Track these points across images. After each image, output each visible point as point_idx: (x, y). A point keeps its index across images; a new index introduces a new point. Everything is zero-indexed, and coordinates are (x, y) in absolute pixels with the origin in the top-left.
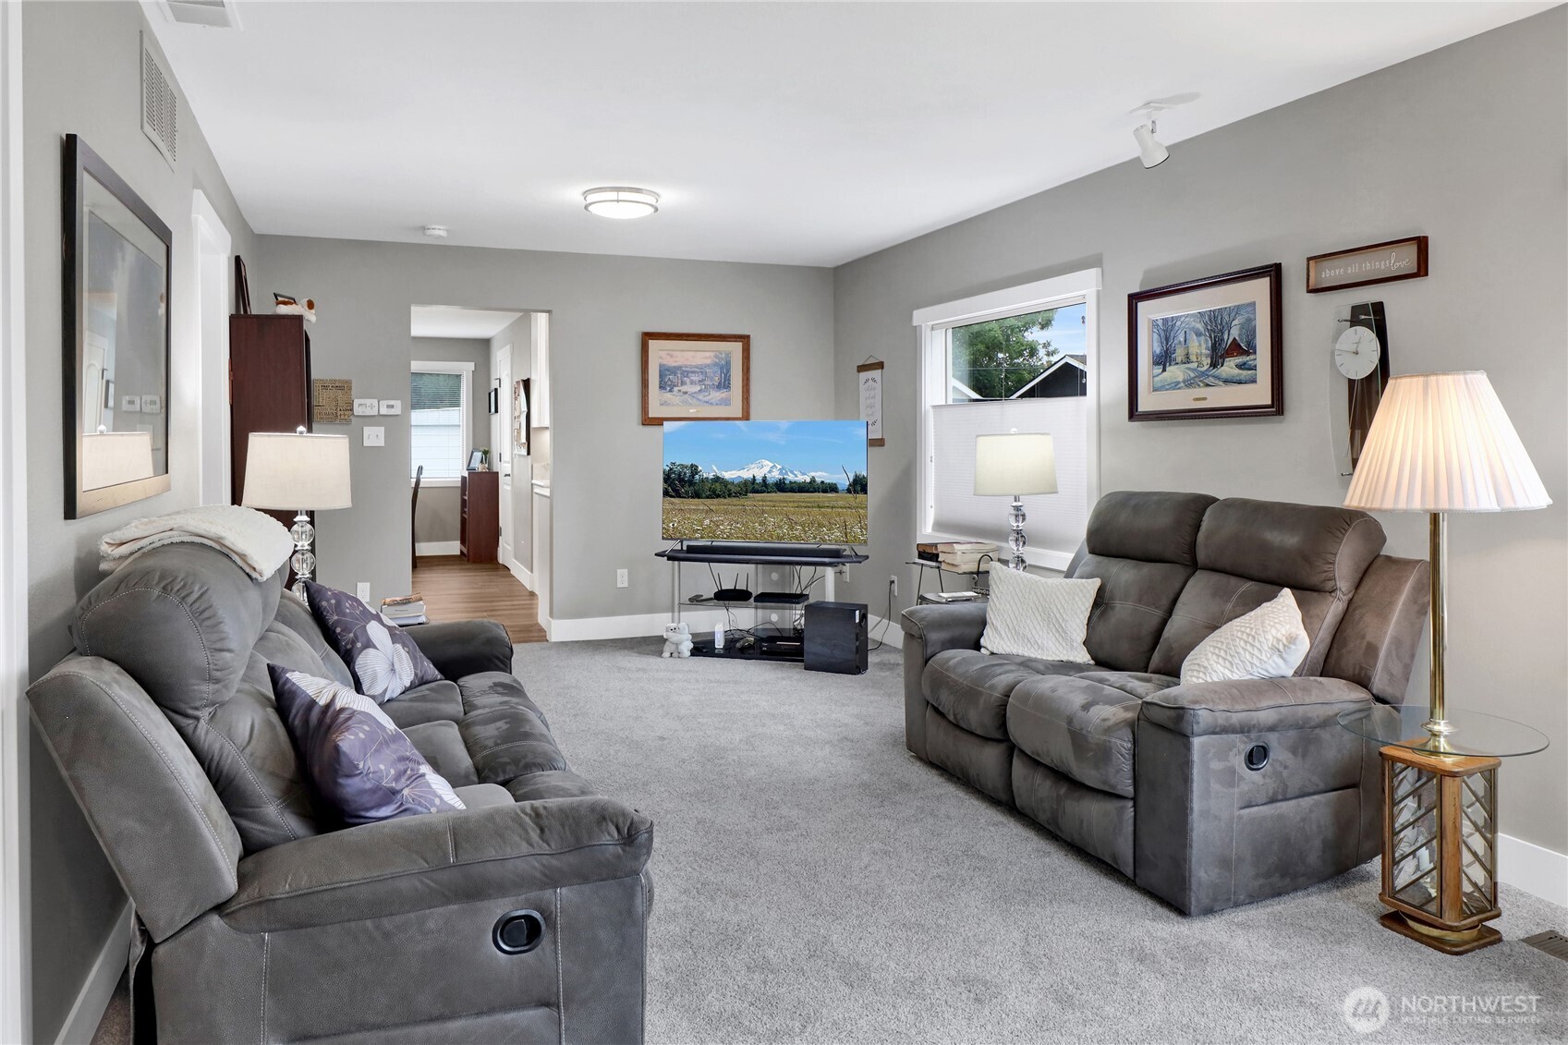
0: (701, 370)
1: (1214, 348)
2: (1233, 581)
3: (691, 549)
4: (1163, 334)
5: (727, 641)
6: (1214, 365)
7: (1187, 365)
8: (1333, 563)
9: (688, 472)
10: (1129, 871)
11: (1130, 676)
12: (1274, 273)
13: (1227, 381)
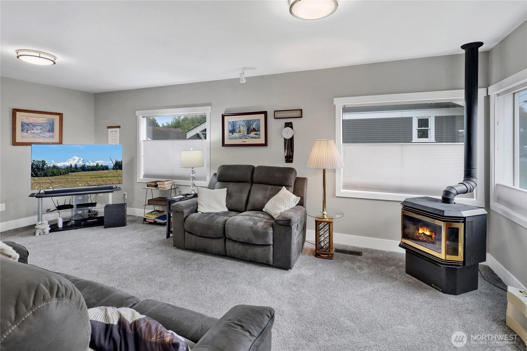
0: (41, 125)
1: (248, 129)
3: (46, 193)
4: (232, 125)
5: (64, 223)
6: (248, 133)
7: (240, 133)
8: (291, 180)
9: (41, 164)
12: (265, 113)
13: (251, 138)
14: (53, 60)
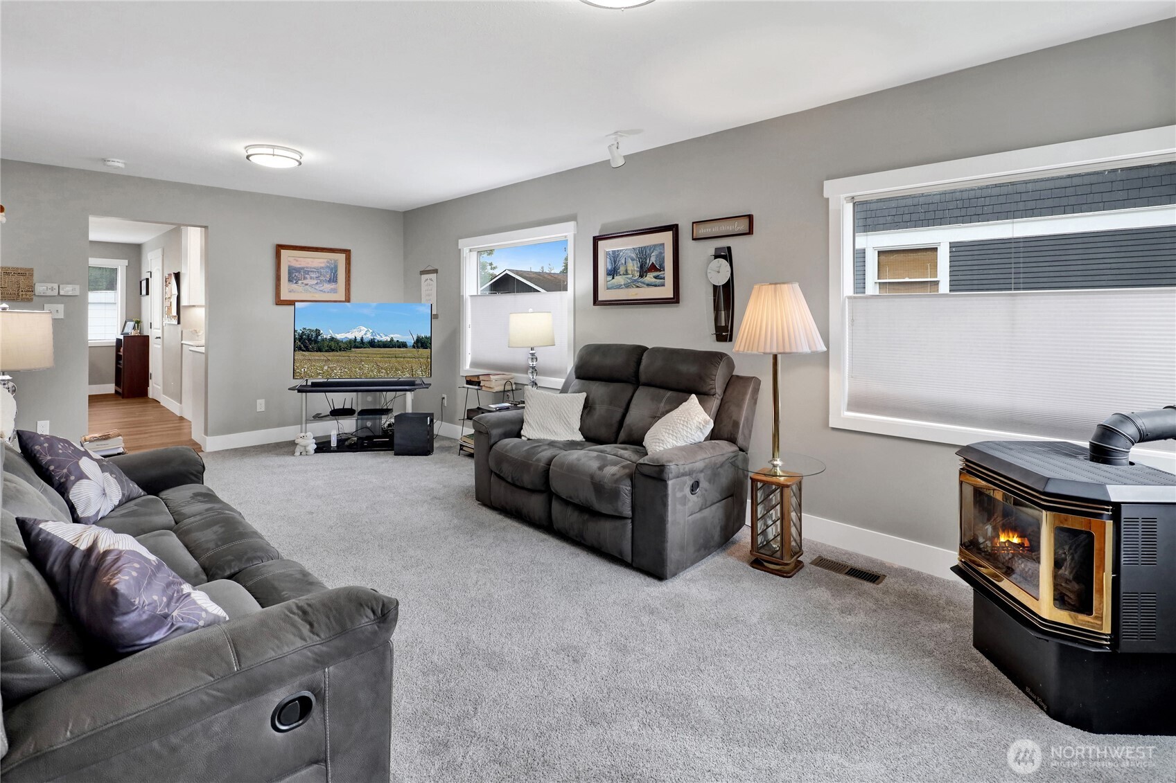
0: (318, 270)
1: (641, 267)
2: (662, 391)
3: (314, 384)
4: (612, 259)
5: (339, 441)
6: (641, 276)
7: (627, 276)
8: (715, 380)
9: (313, 335)
10: (629, 559)
11: (615, 447)
12: (674, 228)
13: (648, 285)
14: (298, 158)
